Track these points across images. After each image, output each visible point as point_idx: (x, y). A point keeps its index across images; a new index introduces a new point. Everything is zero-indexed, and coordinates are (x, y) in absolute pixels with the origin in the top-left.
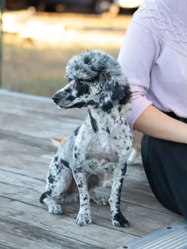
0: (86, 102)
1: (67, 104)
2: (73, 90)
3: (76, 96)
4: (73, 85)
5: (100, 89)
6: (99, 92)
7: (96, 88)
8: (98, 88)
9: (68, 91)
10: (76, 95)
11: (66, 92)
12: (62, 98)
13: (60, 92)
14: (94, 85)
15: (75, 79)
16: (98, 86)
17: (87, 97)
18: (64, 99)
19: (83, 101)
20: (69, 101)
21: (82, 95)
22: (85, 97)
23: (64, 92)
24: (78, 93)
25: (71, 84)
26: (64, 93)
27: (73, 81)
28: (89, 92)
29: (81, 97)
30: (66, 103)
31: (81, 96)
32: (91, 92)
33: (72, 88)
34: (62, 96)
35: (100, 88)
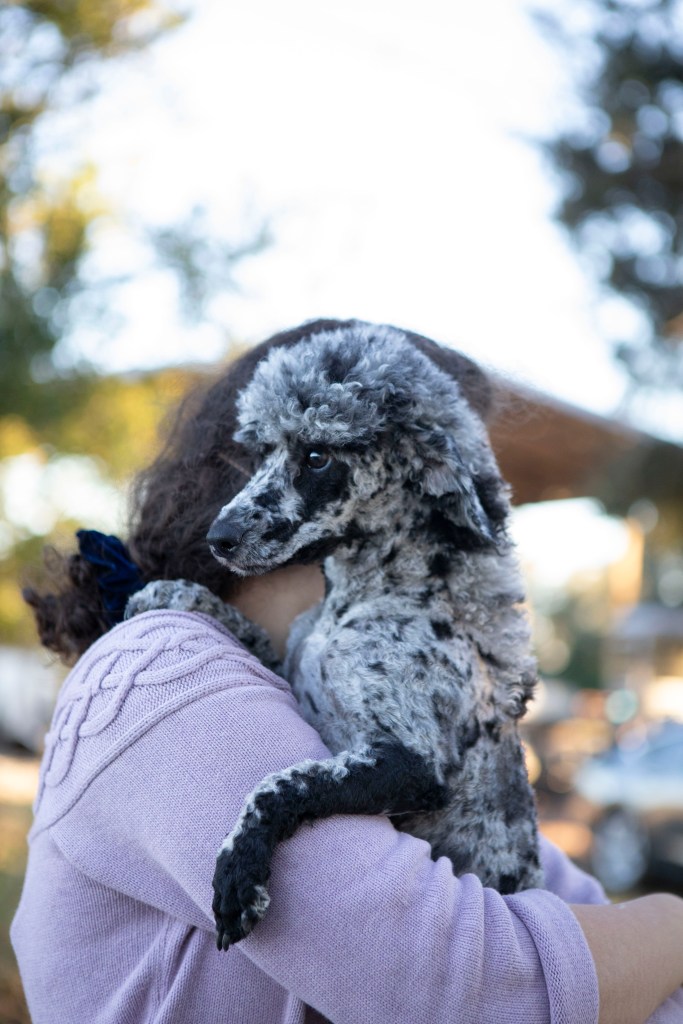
0: (339, 534)
1: (271, 556)
2: (285, 493)
3: (298, 518)
4: (280, 471)
5: (384, 475)
6: (382, 486)
7: (370, 473)
8: (379, 474)
9: (268, 499)
10: (300, 514)
11: (260, 508)
12: (245, 533)
13: (233, 513)
14: (363, 461)
15: (289, 446)
16: (377, 466)
17: (338, 513)
18: (254, 539)
19: (328, 535)
20: (274, 543)
21: (323, 509)
22: (332, 512)
23: (252, 507)
24: (306, 501)
25: (271, 471)
26: (251, 515)
27: (277, 452)
28: (346, 490)
29: (318, 519)
30: (265, 550)
31: (318, 514)
32: (352, 489)
33: (280, 483)
34: (244, 525)
35: (383, 470)
